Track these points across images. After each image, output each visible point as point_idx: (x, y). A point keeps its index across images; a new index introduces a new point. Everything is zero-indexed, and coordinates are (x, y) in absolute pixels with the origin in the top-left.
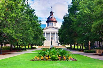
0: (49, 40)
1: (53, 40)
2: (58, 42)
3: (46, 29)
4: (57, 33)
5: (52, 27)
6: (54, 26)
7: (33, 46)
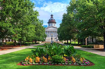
0: (50, 37)
1: (53, 37)
2: (57, 38)
3: (47, 28)
4: (56, 32)
5: (52, 27)
6: (54, 26)
7: (37, 42)
